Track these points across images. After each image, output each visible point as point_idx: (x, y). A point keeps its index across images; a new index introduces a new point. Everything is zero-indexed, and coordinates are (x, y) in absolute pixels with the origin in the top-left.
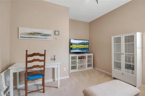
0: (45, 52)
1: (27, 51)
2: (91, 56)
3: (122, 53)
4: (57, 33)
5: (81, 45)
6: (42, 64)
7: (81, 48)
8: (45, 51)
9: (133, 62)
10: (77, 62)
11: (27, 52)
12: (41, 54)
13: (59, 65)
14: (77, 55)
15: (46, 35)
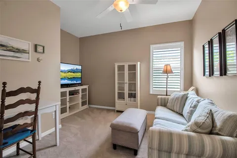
0: (39, 85)
1: (4, 84)
2: (86, 89)
3: (125, 82)
4: (40, 49)
5: (69, 73)
6: (31, 107)
7: (69, 77)
8: (40, 82)
9: (135, 91)
10: (68, 100)
11: (4, 87)
12: (34, 88)
13: (57, 107)
14: (67, 90)
15: (18, 51)
